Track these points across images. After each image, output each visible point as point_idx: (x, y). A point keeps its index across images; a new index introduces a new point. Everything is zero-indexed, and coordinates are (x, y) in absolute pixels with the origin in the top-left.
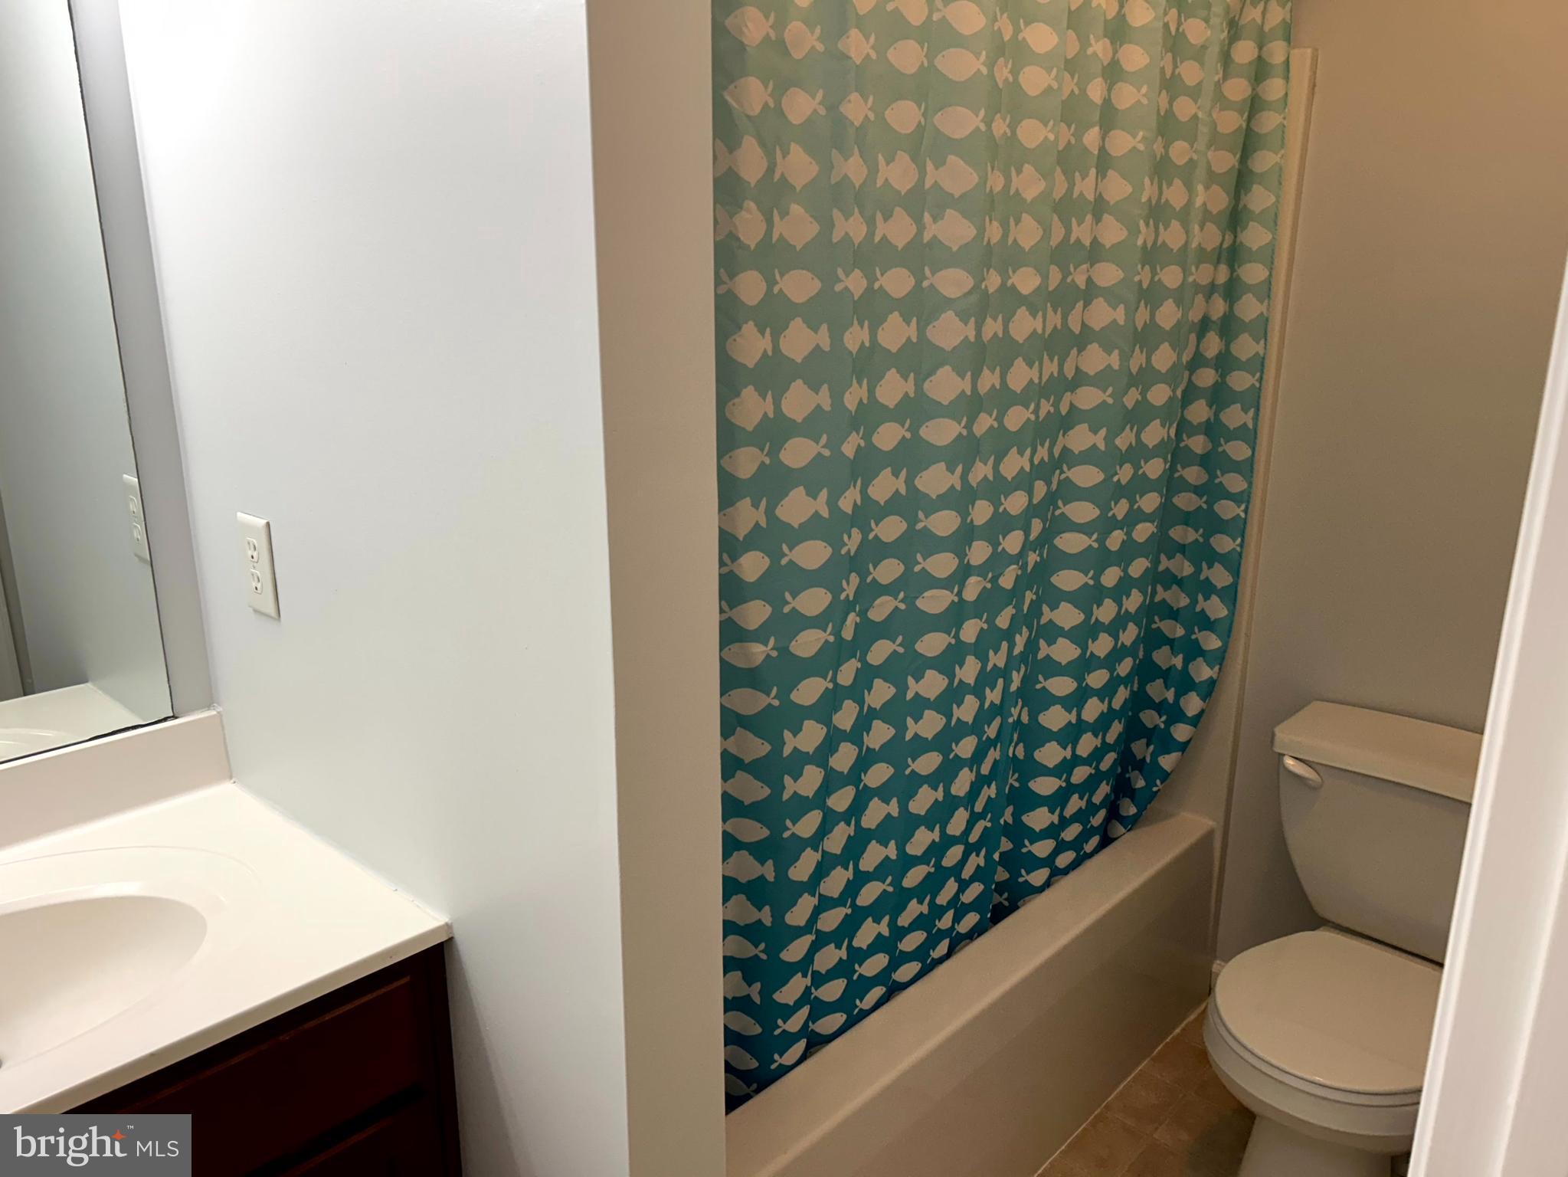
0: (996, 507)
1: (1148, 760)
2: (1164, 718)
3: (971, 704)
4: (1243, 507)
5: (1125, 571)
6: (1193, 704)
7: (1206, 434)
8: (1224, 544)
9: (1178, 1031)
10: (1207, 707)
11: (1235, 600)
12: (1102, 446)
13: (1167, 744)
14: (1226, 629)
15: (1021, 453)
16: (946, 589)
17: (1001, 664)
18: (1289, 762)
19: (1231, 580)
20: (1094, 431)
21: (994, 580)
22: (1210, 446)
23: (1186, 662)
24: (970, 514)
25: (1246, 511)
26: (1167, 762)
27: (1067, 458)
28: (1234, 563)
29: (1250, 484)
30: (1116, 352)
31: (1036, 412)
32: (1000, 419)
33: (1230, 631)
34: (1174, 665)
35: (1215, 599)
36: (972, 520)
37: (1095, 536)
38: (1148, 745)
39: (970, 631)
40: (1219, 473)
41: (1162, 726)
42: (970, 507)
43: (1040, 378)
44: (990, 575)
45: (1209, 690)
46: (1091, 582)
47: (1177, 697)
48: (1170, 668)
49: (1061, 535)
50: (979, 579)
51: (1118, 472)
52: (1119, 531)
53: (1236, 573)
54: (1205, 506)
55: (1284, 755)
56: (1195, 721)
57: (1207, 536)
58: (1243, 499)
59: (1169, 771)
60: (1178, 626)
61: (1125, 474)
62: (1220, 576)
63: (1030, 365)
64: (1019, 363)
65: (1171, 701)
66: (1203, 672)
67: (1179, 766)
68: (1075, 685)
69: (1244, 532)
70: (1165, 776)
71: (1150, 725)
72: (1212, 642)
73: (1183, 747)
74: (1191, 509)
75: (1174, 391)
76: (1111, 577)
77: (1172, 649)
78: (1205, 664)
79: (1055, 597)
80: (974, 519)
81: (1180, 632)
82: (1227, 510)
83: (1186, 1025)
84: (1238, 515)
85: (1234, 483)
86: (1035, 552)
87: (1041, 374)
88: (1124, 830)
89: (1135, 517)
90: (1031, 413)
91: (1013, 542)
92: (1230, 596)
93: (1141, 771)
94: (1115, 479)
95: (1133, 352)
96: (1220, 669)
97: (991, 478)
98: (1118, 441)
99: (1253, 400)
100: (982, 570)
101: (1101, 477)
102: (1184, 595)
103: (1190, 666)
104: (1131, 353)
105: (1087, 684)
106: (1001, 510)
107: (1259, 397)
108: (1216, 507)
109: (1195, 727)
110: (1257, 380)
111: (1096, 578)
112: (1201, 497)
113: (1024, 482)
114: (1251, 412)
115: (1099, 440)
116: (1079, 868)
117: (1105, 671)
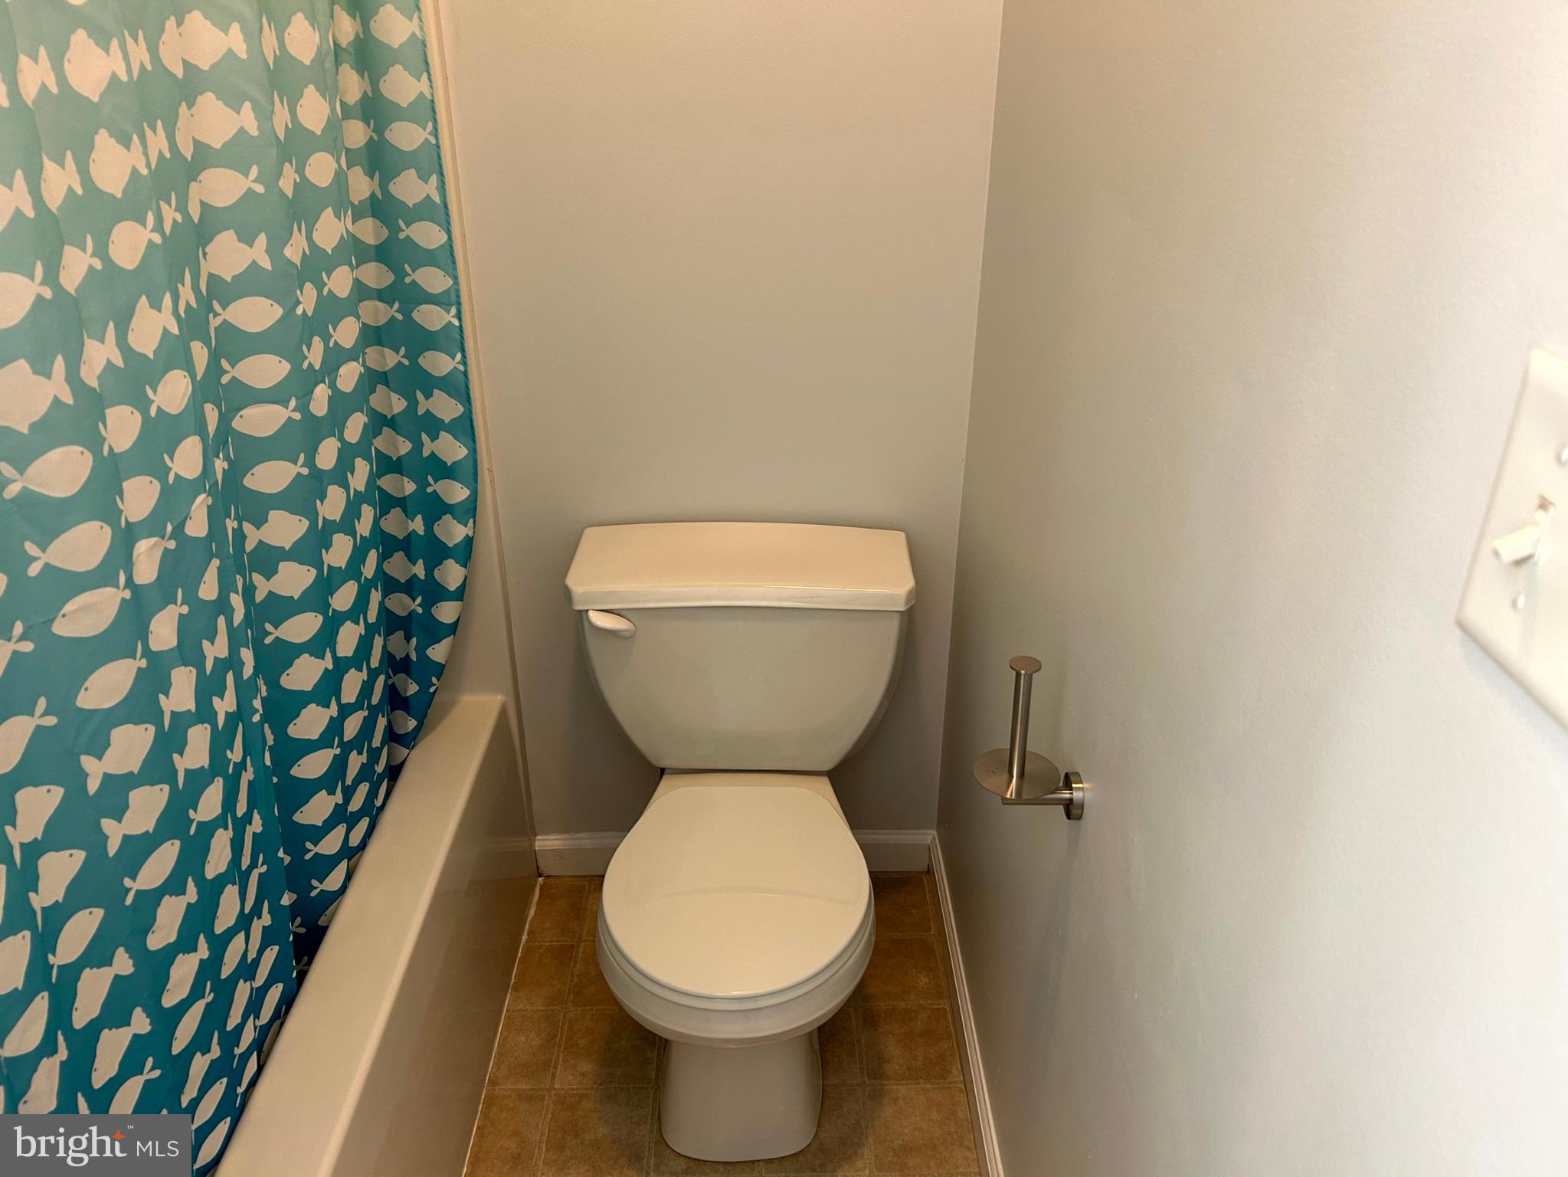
0: (144, 411)
1: (414, 657)
2: (419, 600)
3: (199, 738)
4: (453, 311)
5: (341, 439)
6: (452, 574)
7: (373, 216)
8: (441, 364)
9: (524, 937)
10: (468, 571)
11: (474, 434)
12: (266, 264)
13: (434, 632)
14: (469, 472)
15: (156, 305)
16: (105, 586)
17: (224, 653)
18: (598, 619)
19: (461, 409)
20: (248, 239)
21: (179, 531)
22: (386, 232)
23: (429, 525)
24: (105, 439)
25: (459, 316)
26: (438, 652)
27: (219, 292)
28: (459, 387)
29: (455, 278)
30: (247, 105)
31: (159, 227)
32: (101, 251)
33: (476, 474)
34: (414, 530)
35: (445, 437)
36: (111, 449)
37: (293, 403)
38: (408, 639)
39: (164, 632)
40: (407, 268)
41: (420, 610)
42: (100, 425)
43: (148, 165)
44: (169, 528)
45: (466, 552)
46: (305, 471)
47: (429, 570)
48: (409, 535)
49: (241, 413)
50: (153, 540)
51: (301, 299)
52: (322, 385)
53: (466, 399)
54: (400, 317)
55: (587, 611)
56: (460, 594)
57: (413, 356)
58: (450, 299)
59: (444, 663)
60: (406, 479)
61: (308, 300)
62: (445, 407)
63: (126, 142)
64: (103, 140)
65: (422, 577)
66: (455, 532)
67: (453, 653)
68: (320, 618)
69: (463, 344)
70: (440, 669)
71: (403, 613)
72: (457, 493)
73: (453, 629)
74: (382, 322)
75: (338, 162)
76: (327, 455)
77: (405, 511)
78: (455, 521)
79: (257, 508)
80: (112, 444)
81: (410, 487)
82: (432, 318)
83: (531, 924)
84: (450, 322)
85: (433, 280)
86: (218, 457)
87: (146, 155)
88: (408, 751)
89: (336, 357)
90: (152, 231)
91: (187, 460)
92: (465, 427)
93: (408, 672)
94: (299, 311)
95: (273, 104)
96: (474, 522)
97: (120, 363)
98: (288, 252)
99: (431, 161)
100: (152, 526)
101: (278, 312)
102: (401, 439)
103: (436, 527)
104: (271, 107)
105: (334, 610)
106: (153, 413)
107: (439, 158)
108: (415, 315)
109: (462, 601)
110: (430, 134)
111: (310, 463)
112: (391, 304)
113: (173, 354)
114: (434, 179)
115: (258, 253)
116: (375, 830)
117: (352, 582)
